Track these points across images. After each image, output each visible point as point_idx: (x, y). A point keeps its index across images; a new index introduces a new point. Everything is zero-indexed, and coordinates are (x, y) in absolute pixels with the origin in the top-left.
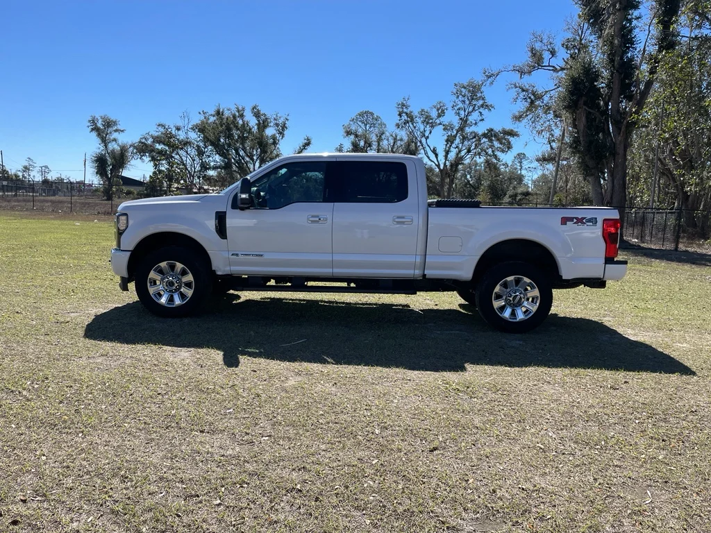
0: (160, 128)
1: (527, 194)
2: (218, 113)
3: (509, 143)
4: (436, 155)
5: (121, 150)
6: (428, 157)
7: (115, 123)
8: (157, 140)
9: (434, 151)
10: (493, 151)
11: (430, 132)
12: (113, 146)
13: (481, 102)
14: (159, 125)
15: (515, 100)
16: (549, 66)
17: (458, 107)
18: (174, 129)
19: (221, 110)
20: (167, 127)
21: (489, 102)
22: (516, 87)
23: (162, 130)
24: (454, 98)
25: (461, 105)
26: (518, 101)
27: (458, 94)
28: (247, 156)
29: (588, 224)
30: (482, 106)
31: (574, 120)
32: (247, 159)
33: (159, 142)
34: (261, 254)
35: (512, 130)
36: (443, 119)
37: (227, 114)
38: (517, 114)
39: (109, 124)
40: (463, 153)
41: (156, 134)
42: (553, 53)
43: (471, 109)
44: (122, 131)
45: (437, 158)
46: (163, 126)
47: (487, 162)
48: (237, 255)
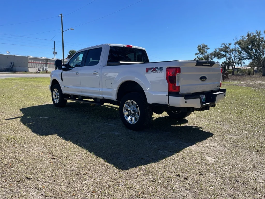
0: (223, 45)
2: (249, 35)
5: (208, 55)
7: (206, 46)
8: (221, 50)
12: (206, 54)
14: (222, 44)
18: (228, 45)
19: (250, 34)
20: (225, 44)
23: (223, 46)
28: (261, 52)
29: (158, 71)
32: (261, 54)
33: (222, 51)
37: (252, 35)
39: (204, 46)
41: (221, 48)
44: (209, 48)
46: (224, 44)
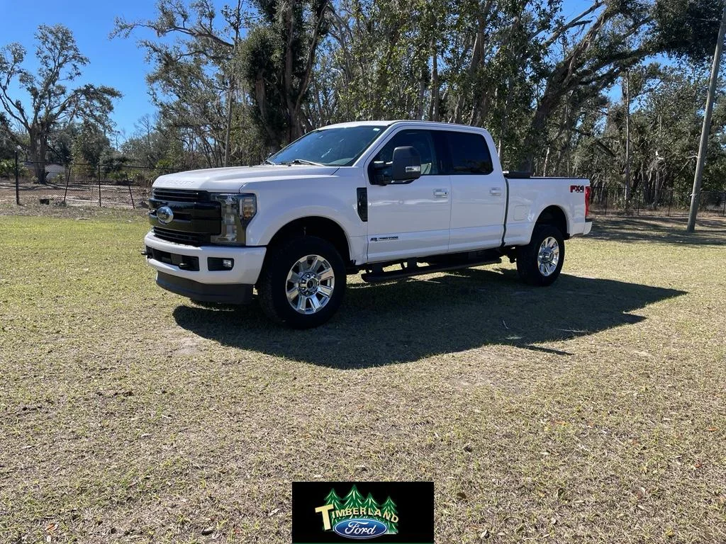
1: (124, 160)
3: (109, 103)
4: (22, 111)
6: (11, 113)
9: (18, 105)
10: (91, 111)
11: (8, 81)
13: (71, 53)
15: (148, 59)
16: (184, 29)
17: (44, 55)
21: (83, 54)
22: (147, 46)
24: (39, 42)
25: (47, 53)
26: (152, 61)
27: (45, 39)
29: (581, 191)
30: (74, 57)
31: (254, 90)
34: (396, 236)
35: (113, 89)
36: (22, 65)
38: (151, 75)
40: (55, 111)
42: (185, 17)
43: (61, 60)
45: (23, 115)
47: (86, 122)
48: (376, 239)
